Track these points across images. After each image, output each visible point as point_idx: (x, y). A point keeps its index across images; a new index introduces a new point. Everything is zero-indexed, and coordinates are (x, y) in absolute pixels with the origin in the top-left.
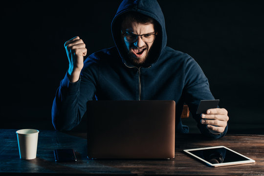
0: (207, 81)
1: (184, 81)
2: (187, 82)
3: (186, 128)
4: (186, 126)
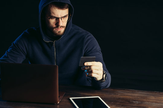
0: (100, 51)
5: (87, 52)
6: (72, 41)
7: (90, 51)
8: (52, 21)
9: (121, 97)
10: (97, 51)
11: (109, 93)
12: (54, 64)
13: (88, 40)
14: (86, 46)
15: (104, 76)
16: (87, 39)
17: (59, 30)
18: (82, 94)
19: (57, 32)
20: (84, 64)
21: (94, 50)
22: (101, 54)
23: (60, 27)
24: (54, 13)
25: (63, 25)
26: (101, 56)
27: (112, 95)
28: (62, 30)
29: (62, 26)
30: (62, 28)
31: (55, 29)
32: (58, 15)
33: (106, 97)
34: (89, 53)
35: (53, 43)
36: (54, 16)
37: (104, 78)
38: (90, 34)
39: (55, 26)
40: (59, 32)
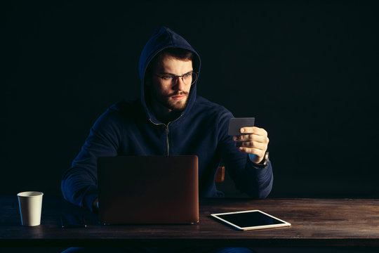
8: (167, 83)
17: (179, 99)
19: (175, 103)
20: (240, 131)
23: (181, 93)
24: (169, 68)
25: (185, 91)
28: (183, 99)
29: (183, 91)
30: (183, 95)
31: (171, 98)
32: (176, 71)
35: (166, 127)
36: (169, 72)
39: (171, 92)
40: (179, 103)
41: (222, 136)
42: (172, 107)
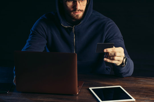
0: (122, 38)
1: (104, 38)
2: (106, 38)
3: (109, 68)
4: (109, 67)
5: (108, 38)
6: (93, 27)
7: (112, 37)
9: (145, 86)
10: (119, 38)
11: (131, 82)
12: (73, 51)
13: (110, 26)
14: (107, 32)
15: (124, 60)
16: (108, 25)
17: (77, 14)
18: (102, 83)
19: (75, 16)
20: (104, 51)
21: (116, 37)
22: (123, 41)
23: (78, 11)
26: (123, 43)
27: (134, 84)
28: (80, 14)
29: (80, 10)
31: (72, 13)
33: (128, 87)
34: (111, 39)
35: (72, 29)
37: (124, 63)
38: (111, 20)
39: (72, 10)
40: (77, 16)
41: (107, 36)
42: (74, 18)
